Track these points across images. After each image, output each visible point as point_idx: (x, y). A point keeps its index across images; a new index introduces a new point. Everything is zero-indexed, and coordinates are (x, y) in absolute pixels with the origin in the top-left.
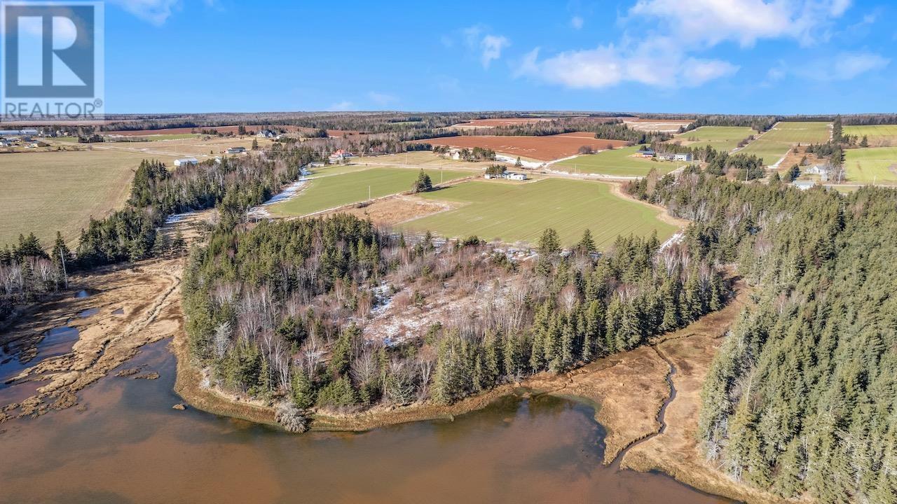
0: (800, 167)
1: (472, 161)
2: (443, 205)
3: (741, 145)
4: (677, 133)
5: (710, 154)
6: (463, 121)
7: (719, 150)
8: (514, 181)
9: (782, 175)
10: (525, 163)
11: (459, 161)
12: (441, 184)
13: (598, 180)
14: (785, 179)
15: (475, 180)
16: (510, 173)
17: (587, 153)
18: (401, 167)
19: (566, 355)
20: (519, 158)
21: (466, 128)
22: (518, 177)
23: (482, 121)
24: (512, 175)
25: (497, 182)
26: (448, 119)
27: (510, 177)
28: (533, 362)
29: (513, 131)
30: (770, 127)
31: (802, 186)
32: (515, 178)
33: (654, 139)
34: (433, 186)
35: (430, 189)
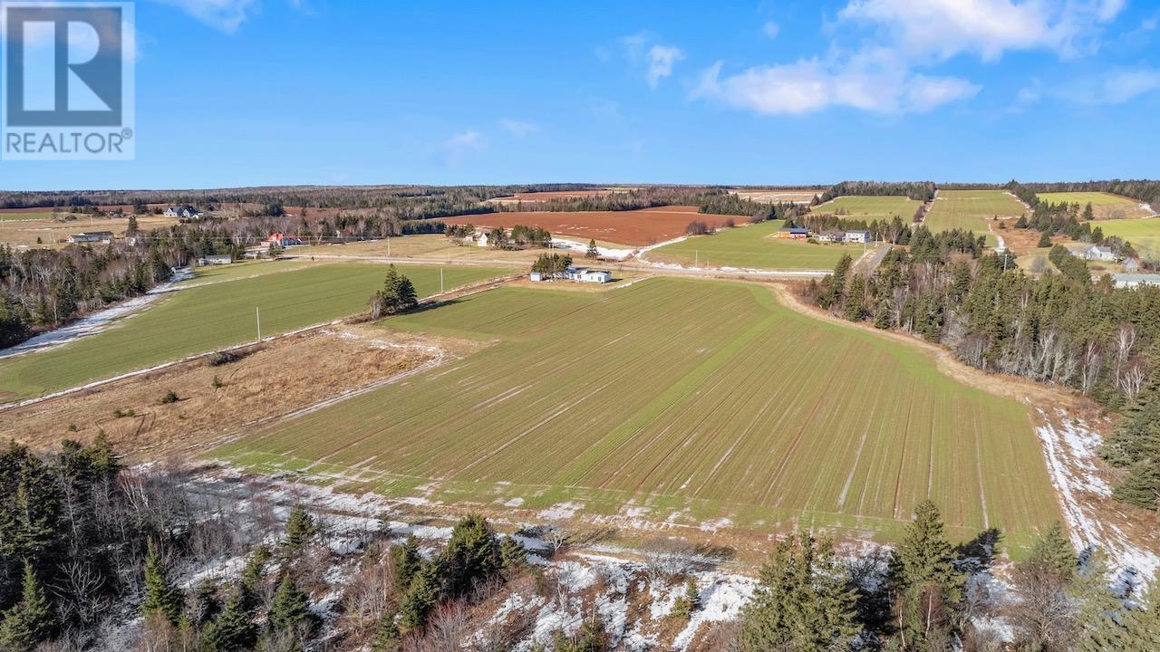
1: (510, 249)
2: (431, 349)
3: (917, 219)
4: (812, 204)
6: (503, 194)
8: (588, 284)
10: (604, 252)
11: (486, 249)
12: (438, 296)
13: (742, 278)
15: (511, 285)
16: (578, 269)
17: (700, 234)
18: (375, 262)
20: (593, 242)
21: (505, 202)
22: (595, 277)
23: (531, 194)
24: (583, 272)
25: (554, 288)
26: (482, 193)
27: (579, 277)
29: (576, 205)
30: (932, 196)
32: (591, 279)
33: (788, 212)
34: (420, 300)
35: (415, 308)
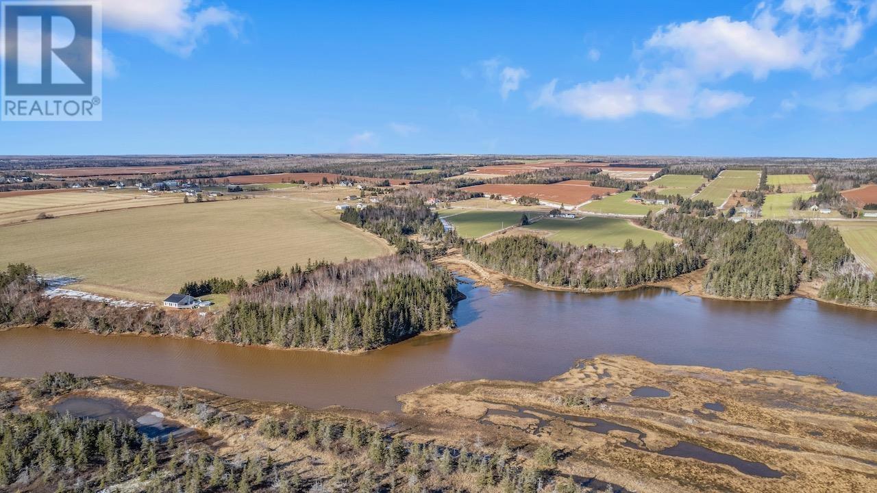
0: (736, 208)
1: (527, 205)
3: (697, 191)
4: (648, 181)
5: (680, 200)
6: (470, 168)
7: (685, 197)
9: (725, 213)
11: (518, 205)
13: (616, 217)
14: (727, 216)
15: (545, 218)
17: (597, 199)
19: (656, 276)
22: (571, 216)
24: (566, 214)
26: (458, 167)
27: (565, 216)
28: (646, 278)
30: (716, 175)
31: (736, 219)
32: (569, 217)
33: (635, 186)
